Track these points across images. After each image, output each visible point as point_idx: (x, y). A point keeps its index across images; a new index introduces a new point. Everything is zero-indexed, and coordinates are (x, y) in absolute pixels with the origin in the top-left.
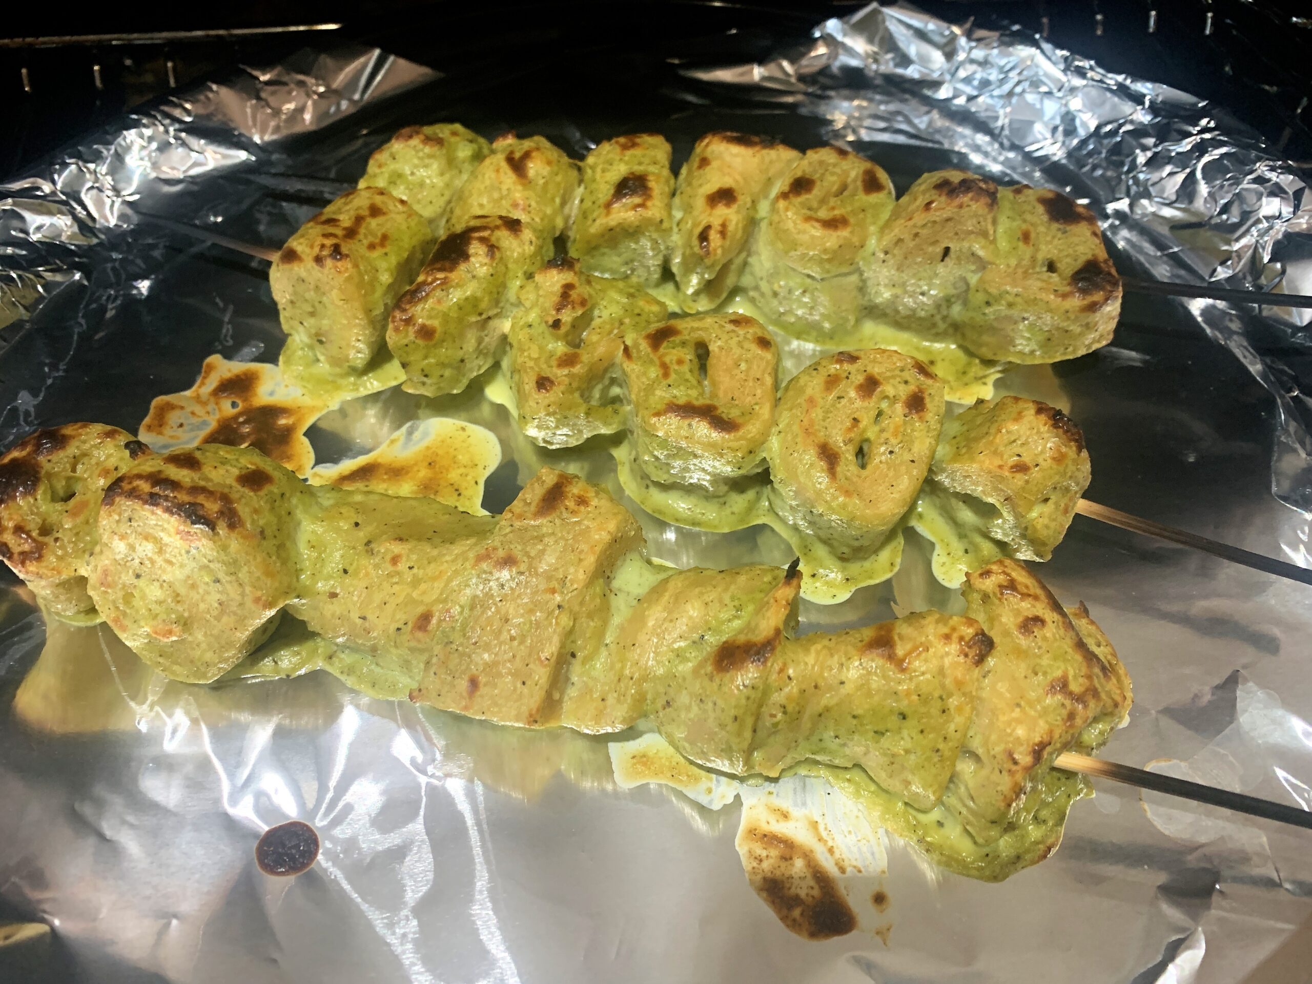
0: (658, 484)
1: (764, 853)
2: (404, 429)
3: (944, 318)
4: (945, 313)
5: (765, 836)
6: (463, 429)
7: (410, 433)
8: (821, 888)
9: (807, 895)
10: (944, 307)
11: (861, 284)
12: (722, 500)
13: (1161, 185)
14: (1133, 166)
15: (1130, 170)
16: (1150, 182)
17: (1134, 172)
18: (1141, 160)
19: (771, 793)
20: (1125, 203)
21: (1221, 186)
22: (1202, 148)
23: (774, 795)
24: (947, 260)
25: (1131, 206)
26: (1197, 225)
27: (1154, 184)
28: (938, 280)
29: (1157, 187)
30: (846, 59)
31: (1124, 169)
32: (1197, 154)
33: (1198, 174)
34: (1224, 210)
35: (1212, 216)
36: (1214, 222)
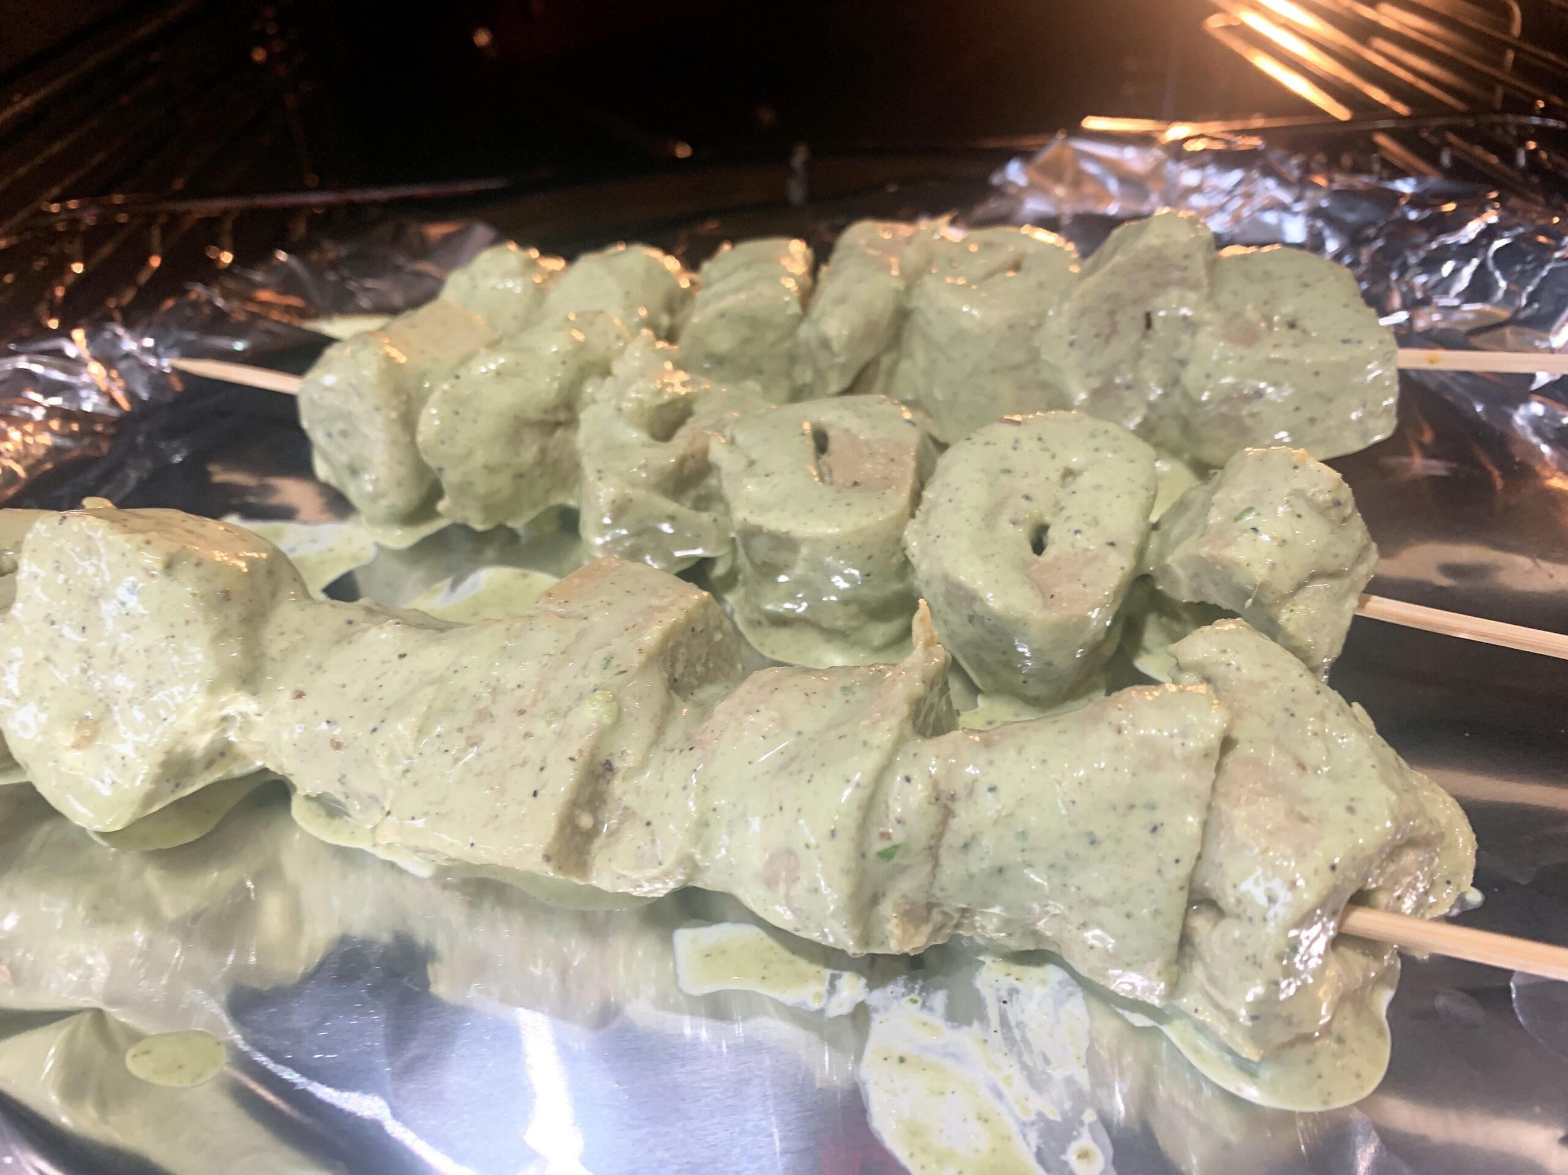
1: (899, 1086)
5: (903, 1059)
6: (525, 578)
7: (456, 585)
13: (1444, 286)
14: (1404, 269)
15: (1402, 275)
16: (1430, 284)
17: (1407, 277)
18: (1413, 260)
19: (914, 1001)
20: (1401, 316)
21: (1523, 272)
22: (1489, 233)
23: (919, 1005)
24: (1150, 332)
25: (1410, 320)
26: (1502, 325)
27: (1435, 287)
28: (1143, 362)
29: (1440, 289)
30: (1034, 205)
31: (1394, 276)
32: (1484, 241)
33: (1490, 264)
34: (1532, 297)
35: (1518, 310)
36: (1523, 315)
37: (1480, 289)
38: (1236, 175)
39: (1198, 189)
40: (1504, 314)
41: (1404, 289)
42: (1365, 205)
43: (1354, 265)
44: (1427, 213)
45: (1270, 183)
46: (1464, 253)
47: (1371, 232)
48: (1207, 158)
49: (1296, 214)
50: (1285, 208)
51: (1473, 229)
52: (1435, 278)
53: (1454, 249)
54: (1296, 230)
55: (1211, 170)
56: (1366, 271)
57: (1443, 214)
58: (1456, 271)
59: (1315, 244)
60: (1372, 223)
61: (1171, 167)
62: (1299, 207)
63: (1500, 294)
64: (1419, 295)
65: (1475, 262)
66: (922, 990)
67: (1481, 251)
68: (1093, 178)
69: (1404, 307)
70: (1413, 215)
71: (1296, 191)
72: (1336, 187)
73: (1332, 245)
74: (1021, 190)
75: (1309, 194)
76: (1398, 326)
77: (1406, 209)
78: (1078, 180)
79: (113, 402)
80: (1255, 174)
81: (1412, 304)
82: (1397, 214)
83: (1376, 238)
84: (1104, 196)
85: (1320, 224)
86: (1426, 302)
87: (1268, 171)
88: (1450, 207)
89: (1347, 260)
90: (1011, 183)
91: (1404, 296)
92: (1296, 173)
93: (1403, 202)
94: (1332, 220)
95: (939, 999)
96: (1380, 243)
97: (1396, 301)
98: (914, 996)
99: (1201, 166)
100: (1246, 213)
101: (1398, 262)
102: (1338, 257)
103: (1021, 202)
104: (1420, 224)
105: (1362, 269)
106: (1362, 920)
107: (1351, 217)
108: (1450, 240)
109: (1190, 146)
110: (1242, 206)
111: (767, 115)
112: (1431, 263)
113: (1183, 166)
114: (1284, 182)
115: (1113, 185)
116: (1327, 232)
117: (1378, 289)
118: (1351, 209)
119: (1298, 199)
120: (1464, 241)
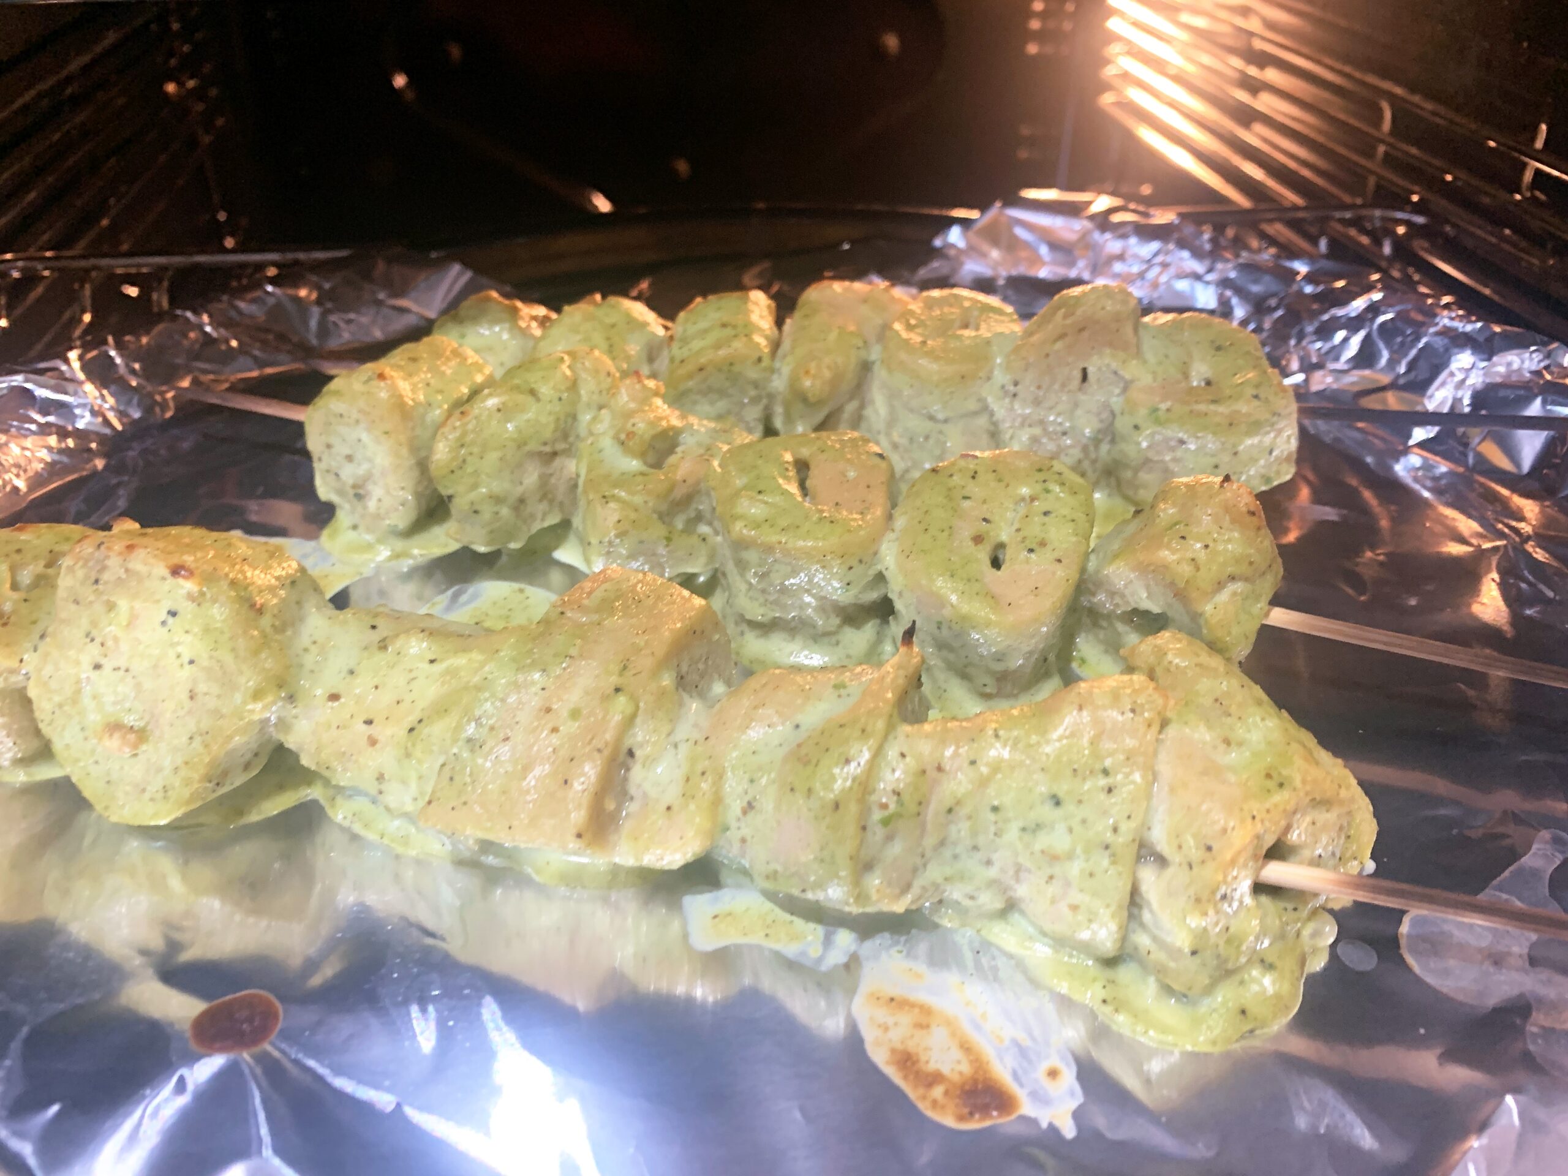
0: (753, 625)
1: (890, 1021)
2: (450, 593)
3: (1094, 462)
4: (1093, 456)
5: (892, 999)
6: (521, 591)
7: (455, 597)
8: (971, 1062)
9: (953, 1070)
10: (1092, 448)
11: (992, 428)
12: (834, 639)
13: (1335, 353)
14: (1301, 337)
15: (1299, 341)
16: (1323, 351)
17: (1304, 343)
18: (1310, 329)
19: (900, 952)
20: (1299, 378)
21: (1402, 344)
22: (1374, 309)
23: (904, 953)
24: (1086, 384)
25: (1306, 381)
26: (1383, 389)
27: (1328, 353)
28: (1079, 412)
29: (1332, 355)
30: (972, 267)
31: (1293, 342)
32: (1370, 316)
33: (1375, 334)
34: (1411, 367)
35: (1398, 376)
36: (1402, 381)
37: (1365, 357)
38: (1155, 245)
39: (1121, 257)
40: (1386, 379)
41: (1302, 353)
42: (1267, 278)
43: (1258, 330)
44: (1321, 288)
45: (1186, 254)
46: (1354, 324)
47: (1273, 302)
48: (1129, 229)
49: (1208, 283)
50: (1197, 277)
51: (1359, 304)
52: (1328, 345)
53: (1343, 320)
54: (1206, 297)
55: (1133, 240)
56: (1268, 337)
57: (1334, 290)
58: (1346, 340)
59: (1225, 310)
60: (1273, 295)
61: (1097, 236)
62: (1210, 277)
63: (1383, 361)
64: (1314, 360)
65: (1362, 334)
66: (906, 941)
67: (1368, 323)
68: (1026, 245)
69: (1301, 370)
70: (1308, 289)
71: (1207, 263)
72: (1241, 261)
73: (1240, 312)
74: (960, 251)
75: (1219, 266)
76: (1296, 387)
77: (1303, 283)
78: (1012, 245)
79: (107, 422)
80: (1171, 246)
81: (1308, 368)
82: (1295, 287)
83: (1275, 309)
84: (1037, 260)
85: (1228, 293)
86: (1320, 366)
87: (1182, 244)
88: (1340, 284)
89: (1252, 326)
90: (953, 246)
91: (1302, 360)
92: (1208, 247)
93: (1299, 278)
94: (1239, 291)
95: (922, 948)
96: (1280, 313)
97: (1295, 365)
98: (899, 948)
99: (1124, 236)
100: (1163, 279)
101: (1295, 331)
102: (1244, 323)
103: (962, 264)
104: (1315, 297)
105: (1265, 335)
106: (1276, 872)
107: (1256, 289)
108: (1340, 312)
109: (1117, 218)
110: (1161, 273)
111: (682, 167)
112: (1325, 332)
113: (1108, 236)
114: (1197, 254)
115: (1044, 250)
116: (1235, 301)
117: (1278, 353)
118: (1256, 282)
119: (1210, 270)
120: (1353, 314)
